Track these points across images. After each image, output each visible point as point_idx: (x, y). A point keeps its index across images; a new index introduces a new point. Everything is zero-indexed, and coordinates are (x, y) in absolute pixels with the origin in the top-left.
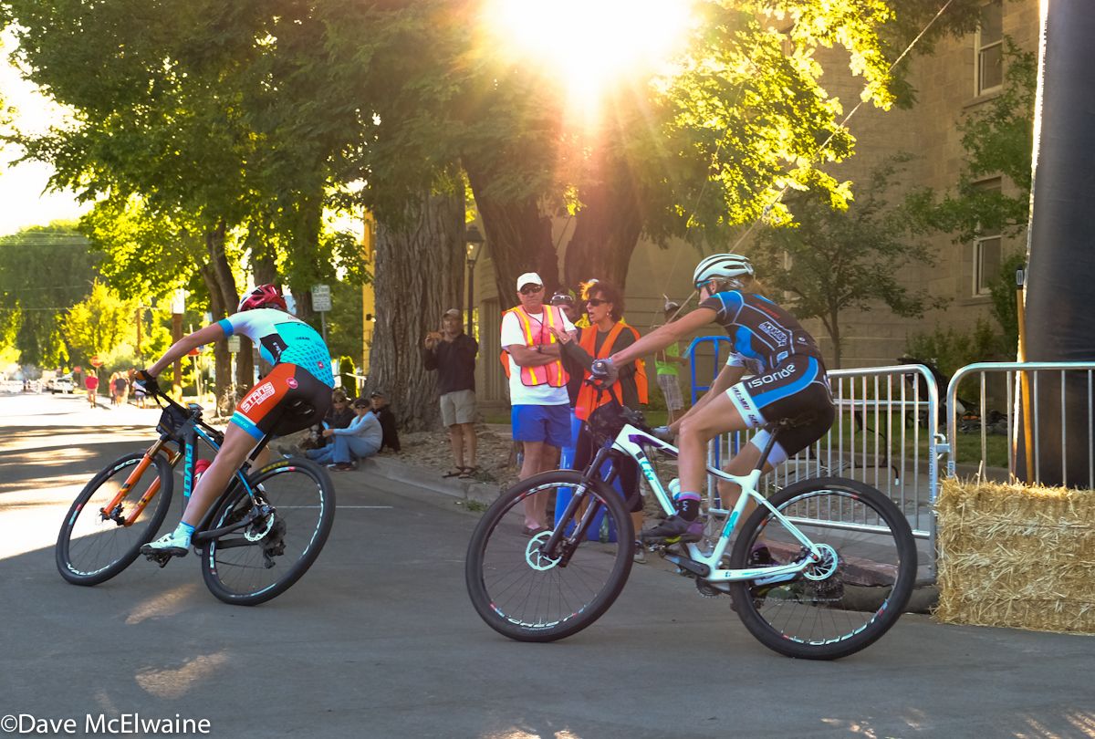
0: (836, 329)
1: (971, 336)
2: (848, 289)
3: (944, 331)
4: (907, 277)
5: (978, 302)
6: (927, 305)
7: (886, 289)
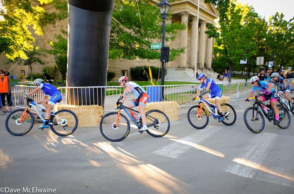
0: (31, 67)
1: (53, 67)
2: (33, 60)
3: (49, 66)
4: (42, 59)
5: (54, 62)
6: (46, 63)
7: (39, 60)
